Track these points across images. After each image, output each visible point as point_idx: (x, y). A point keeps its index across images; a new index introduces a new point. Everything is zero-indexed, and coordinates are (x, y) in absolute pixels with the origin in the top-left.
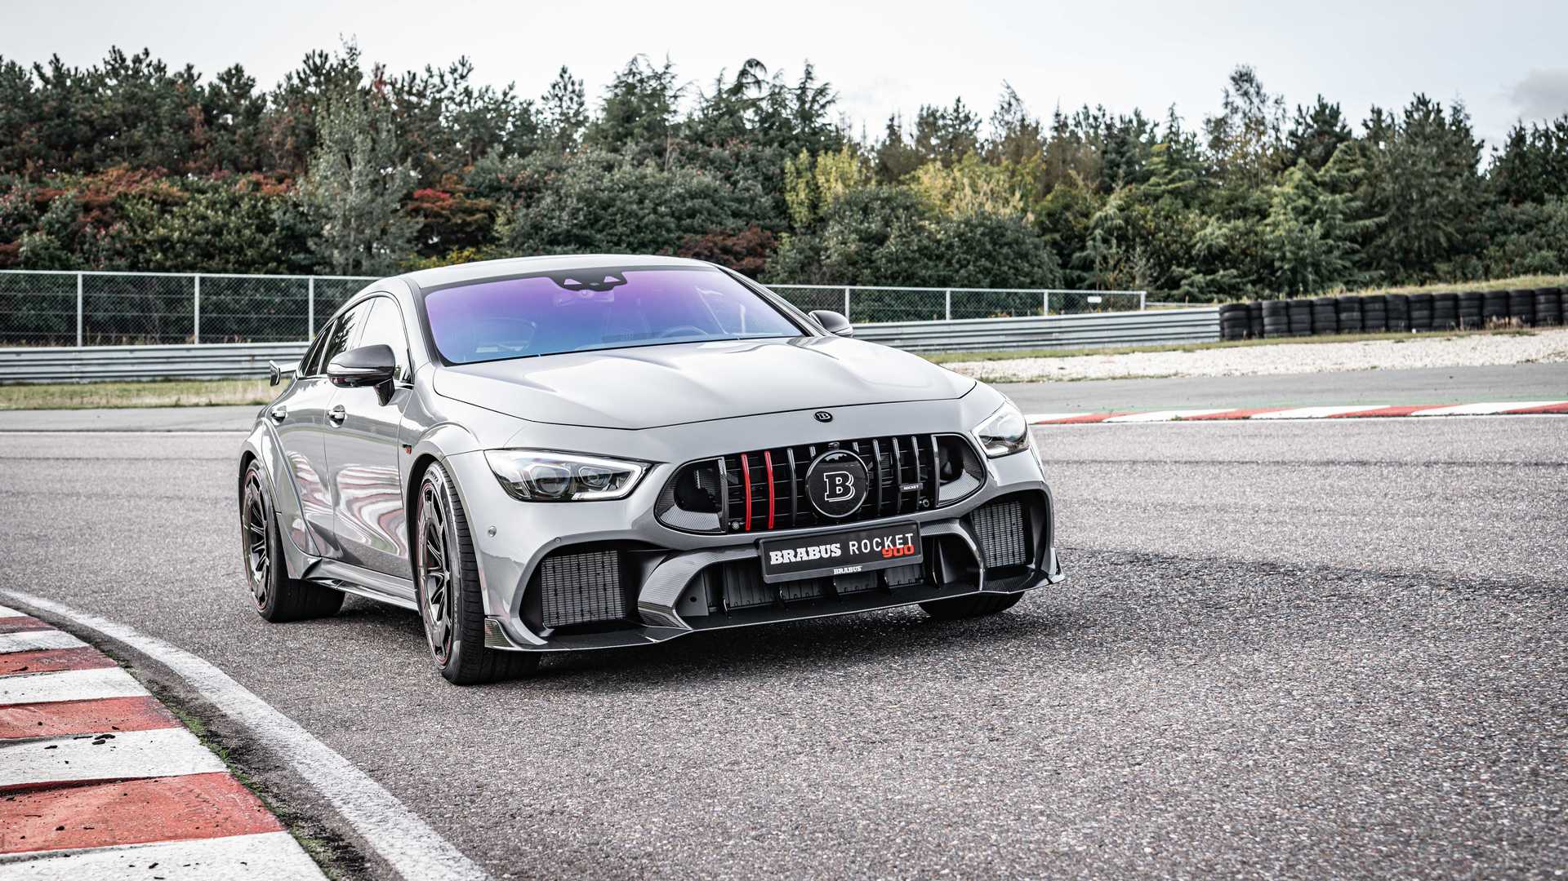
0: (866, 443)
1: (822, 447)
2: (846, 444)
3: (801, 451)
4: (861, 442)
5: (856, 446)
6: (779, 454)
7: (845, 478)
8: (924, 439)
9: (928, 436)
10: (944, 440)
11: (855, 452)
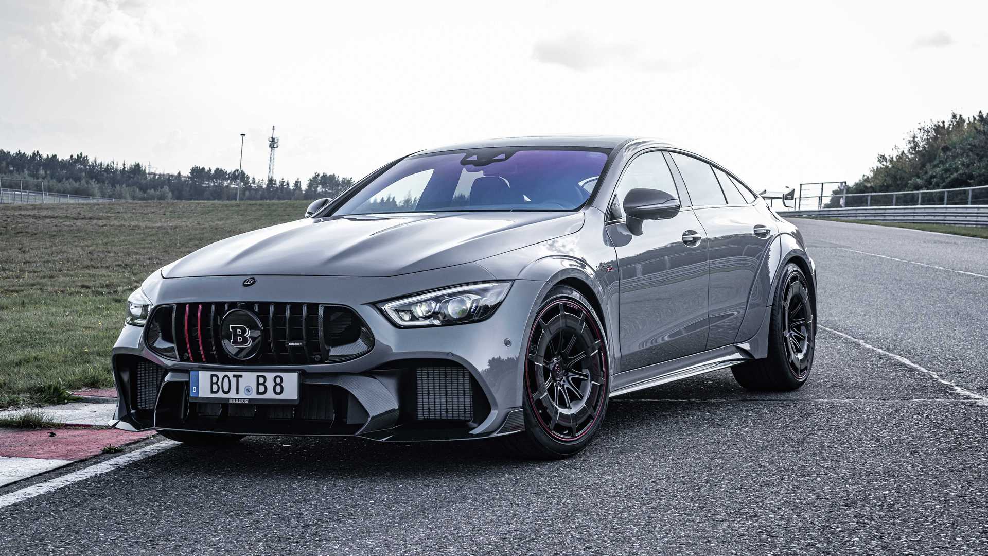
0: (264, 306)
1: (233, 305)
2: (249, 305)
3: (220, 306)
4: (261, 304)
5: (256, 308)
6: (206, 306)
7: (244, 331)
8: (313, 307)
9: (317, 305)
10: (329, 309)
11: (253, 312)
